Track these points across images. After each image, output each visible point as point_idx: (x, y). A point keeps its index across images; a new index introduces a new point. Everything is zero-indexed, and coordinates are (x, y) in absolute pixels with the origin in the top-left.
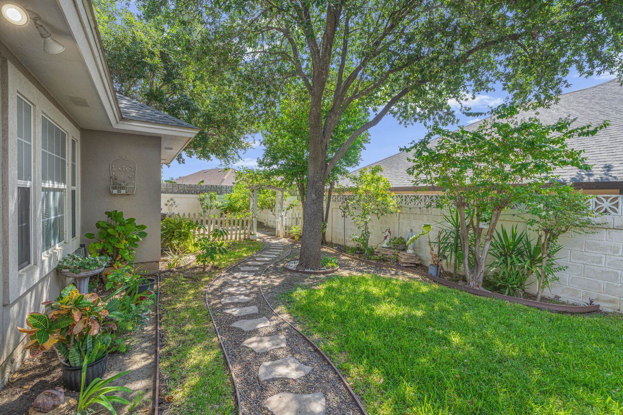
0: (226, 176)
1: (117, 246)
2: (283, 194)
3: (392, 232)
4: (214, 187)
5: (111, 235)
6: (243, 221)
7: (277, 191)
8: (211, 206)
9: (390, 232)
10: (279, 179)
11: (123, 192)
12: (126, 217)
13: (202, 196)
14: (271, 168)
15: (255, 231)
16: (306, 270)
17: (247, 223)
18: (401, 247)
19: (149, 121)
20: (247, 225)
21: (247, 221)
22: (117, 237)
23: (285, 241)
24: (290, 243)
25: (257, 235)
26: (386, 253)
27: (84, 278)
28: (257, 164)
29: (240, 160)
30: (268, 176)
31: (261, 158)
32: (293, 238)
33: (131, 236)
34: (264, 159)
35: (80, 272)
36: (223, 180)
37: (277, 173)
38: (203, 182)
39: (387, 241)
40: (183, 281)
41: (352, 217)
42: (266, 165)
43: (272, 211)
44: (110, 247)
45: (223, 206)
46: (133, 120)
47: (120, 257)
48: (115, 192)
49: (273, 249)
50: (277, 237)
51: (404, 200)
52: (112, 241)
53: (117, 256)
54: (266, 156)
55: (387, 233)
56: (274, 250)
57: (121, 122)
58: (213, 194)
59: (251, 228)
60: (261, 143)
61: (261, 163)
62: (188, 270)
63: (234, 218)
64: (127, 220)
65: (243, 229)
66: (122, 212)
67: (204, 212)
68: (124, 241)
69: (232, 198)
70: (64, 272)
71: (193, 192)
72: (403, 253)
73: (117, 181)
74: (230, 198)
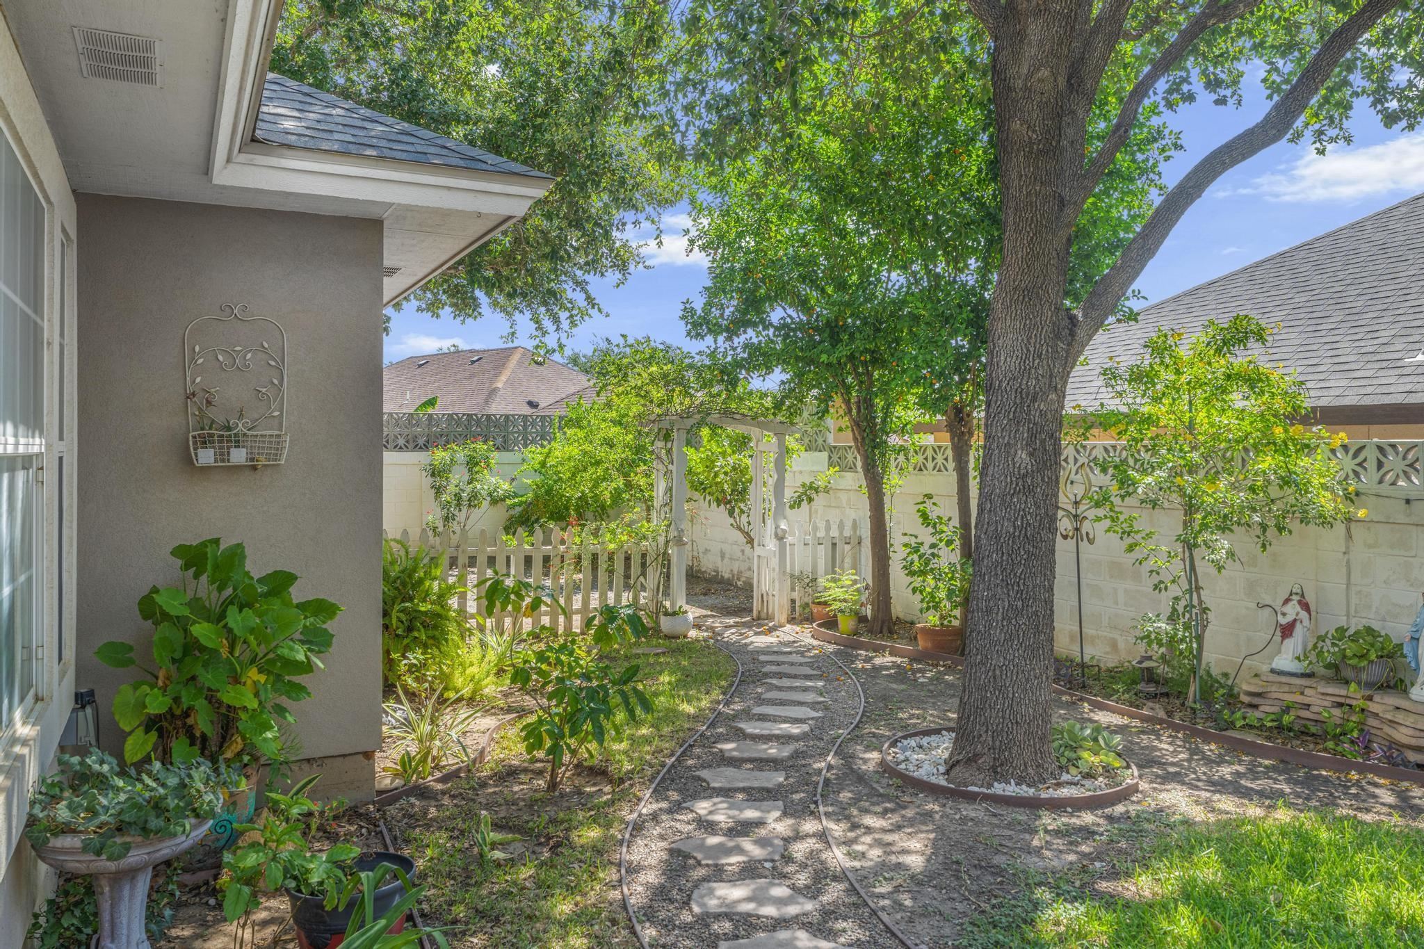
0: (503, 378)
1: (229, 696)
2: (781, 443)
3: (1312, 608)
4: (478, 422)
5: (203, 649)
6: (628, 559)
7: (754, 432)
8: (474, 496)
9: (1306, 607)
10: (774, 381)
11: (238, 456)
12: (257, 567)
13: (441, 455)
14: (739, 341)
15: (679, 598)
16: (998, 788)
17: (644, 565)
18: (1376, 673)
19: (353, 148)
20: (644, 574)
21: (644, 556)
22: (224, 652)
23: (804, 636)
24: (831, 648)
25: (690, 616)
26: (1299, 698)
27: (131, 873)
28: (682, 328)
29: (594, 312)
30: (728, 375)
31: (698, 304)
32: (831, 623)
33: (284, 652)
34: (709, 304)
35: (127, 848)
36: (493, 392)
37: (760, 359)
38: (431, 402)
39: (1293, 646)
40: (494, 846)
41: (1128, 541)
42: (715, 330)
43: (731, 513)
44: (200, 704)
45: (516, 495)
46: (289, 146)
47: (237, 744)
48: (206, 457)
49: (780, 675)
50: (761, 622)
51: (1371, 465)
52: (207, 678)
53: (224, 738)
54: (712, 293)
55: (1293, 610)
56: (786, 682)
57: (243, 157)
58: (481, 446)
59: (665, 587)
60: (692, 242)
61: (698, 325)
62: (483, 785)
63: (592, 544)
64: (259, 581)
65: (627, 587)
66: (239, 545)
67: (446, 519)
68: (253, 674)
69: (550, 462)
70: (55, 850)
71: (401, 442)
72: (1392, 700)
73: (212, 413)
74: (543, 464)
